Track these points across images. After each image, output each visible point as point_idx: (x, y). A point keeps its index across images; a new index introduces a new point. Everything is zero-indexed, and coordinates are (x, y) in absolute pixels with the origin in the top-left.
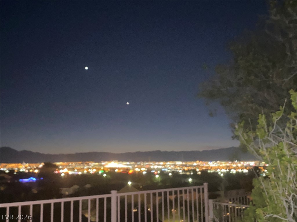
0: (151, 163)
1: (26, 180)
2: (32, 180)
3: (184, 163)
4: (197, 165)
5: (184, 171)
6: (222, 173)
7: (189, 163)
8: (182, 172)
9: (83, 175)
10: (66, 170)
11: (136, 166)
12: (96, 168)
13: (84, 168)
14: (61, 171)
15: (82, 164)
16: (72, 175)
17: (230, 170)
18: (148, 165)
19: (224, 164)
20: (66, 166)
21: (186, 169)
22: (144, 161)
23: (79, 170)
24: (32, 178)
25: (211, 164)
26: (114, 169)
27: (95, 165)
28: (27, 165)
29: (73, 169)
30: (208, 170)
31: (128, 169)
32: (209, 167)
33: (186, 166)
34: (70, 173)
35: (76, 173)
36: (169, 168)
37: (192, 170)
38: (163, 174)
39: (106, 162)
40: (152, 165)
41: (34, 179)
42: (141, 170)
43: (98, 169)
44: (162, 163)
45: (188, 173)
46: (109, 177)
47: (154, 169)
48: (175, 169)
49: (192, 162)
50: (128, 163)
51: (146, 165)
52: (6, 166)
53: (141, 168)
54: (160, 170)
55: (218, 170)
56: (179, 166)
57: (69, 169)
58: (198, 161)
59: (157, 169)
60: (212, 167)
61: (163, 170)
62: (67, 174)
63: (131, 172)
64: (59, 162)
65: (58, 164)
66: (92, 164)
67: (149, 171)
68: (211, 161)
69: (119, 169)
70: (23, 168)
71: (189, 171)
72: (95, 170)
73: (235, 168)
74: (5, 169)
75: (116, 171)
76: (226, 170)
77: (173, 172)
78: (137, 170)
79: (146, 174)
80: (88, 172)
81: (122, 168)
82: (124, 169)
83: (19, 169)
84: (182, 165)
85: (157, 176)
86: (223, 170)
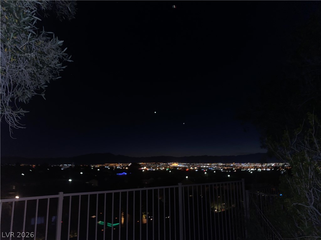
0: (201, 164)
1: (120, 174)
2: (124, 174)
3: (224, 164)
4: (233, 166)
5: (224, 169)
6: (251, 171)
7: (227, 164)
8: (223, 170)
9: (156, 171)
10: (145, 168)
11: (191, 166)
12: (164, 167)
13: (156, 167)
14: (142, 168)
15: (155, 164)
16: (149, 171)
17: (257, 169)
18: (199, 165)
19: (252, 165)
20: (145, 165)
21: (226, 168)
22: (196, 163)
23: (153, 168)
24: (124, 173)
25: (244, 165)
27: (163, 165)
28: (121, 164)
29: (149, 167)
30: (241, 169)
31: (185, 168)
32: (242, 167)
33: (225, 166)
34: (148, 169)
35: (152, 170)
36: (214, 167)
37: (229, 169)
38: (209, 171)
39: (171, 163)
40: (201, 165)
41: (126, 174)
42: (194, 169)
43: (166, 168)
44: (208, 164)
45: (227, 171)
46: (173, 173)
47: (203, 168)
48: (218, 168)
49: (230, 164)
50: (185, 164)
51: (197, 165)
52: (108, 165)
53: (194, 167)
54: (207, 168)
55: (249, 169)
56: (221, 166)
57: (147, 167)
58: (234, 163)
59: (206, 168)
60: (244, 167)
61: (210, 169)
62: (146, 170)
63: (187, 170)
64: (141, 163)
65: (140, 163)
66: (162, 164)
67: (200, 169)
68: (243, 163)
69: (179, 167)
70: (119, 166)
71: (228, 169)
72: (163, 168)
73: (260, 168)
74: (108, 167)
76: (254, 169)
77: (216, 170)
78: (192, 168)
79: (197, 171)
80: (159, 169)
81: (181, 167)
82: (183, 167)
83: (116, 167)
84: (222, 165)
85: (206, 173)
86: (252, 169)
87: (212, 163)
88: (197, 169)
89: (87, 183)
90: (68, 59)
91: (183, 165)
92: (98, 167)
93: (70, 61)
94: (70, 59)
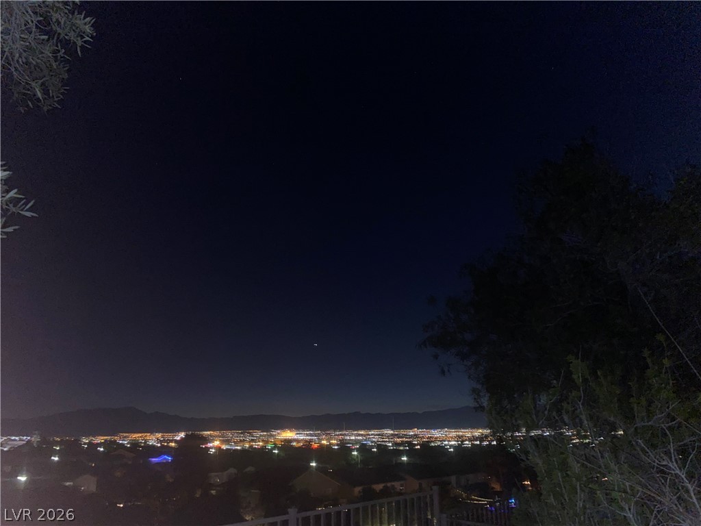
0: (347, 432)
1: (156, 460)
2: (166, 460)
3: (395, 432)
4: (415, 435)
5: (395, 444)
6: (451, 446)
7: (402, 432)
8: (393, 446)
9: (243, 451)
10: (217, 443)
11: (323, 437)
12: (263, 441)
13: (244, 440)
14: (210, 445)
15: (241, 433)
16: (227, 450)
17: (462, 441)
18: (341, 435)
19: (453, 433)
20: (218, 436)
21: (399, 440)
22: (335, 430)
23: (236, 443)
24: (165, 457)
25: (436, 433)
26: (289, 441)
27: (261, 436)
28: (159, 435)
29: (227, 442)
30: (431, 442)
31: (311, 441)
32: (432, 437)
33: (398, 436)
34: (224, 447)
35: (234, 448)
36: (374, 440)
37: (407, 442)
38: (364, 449)
39: (279, 431)
40: (347, 435)
41: (169, 458)
42: (330, 444)
43: (267, 442)
44: (362, 432)
45: (401, 448)
46: (282, 454)
47: (350, 441)
48: (383, 441)
49: (408, 430)
50: (312, 432)
51: (338, 435)
52: (127, 437)
53: (330, 440)
54: (360, 442)
55: (446, 443)
56: (388, 437)
57: (223, 442)
58: (416, 429)
59: (356, 442)
60: (436, 438)
61: (364, 442)
62: (219, 449)
63: (315, 446)
64: (207, 431)
65: (206, 433)
66: (258, 433)
67: (343, 444)
68: (435, 428)
69: (298, 441)
70: (153, 439)
71: (402, 444)
72: (261, 444)
73: (470, 440)
74: (125, 442)
75: (294, 444)
76: (457, 441)
77: (379, 447)
78: (324, 442)
79: (338, 449)
80: (251, 447)
81: (302, 440)
82: (306, 441)
83: (146, 441)
84: (392, 435)
85: (355, 453)
86: (453, 443)
87: (370, 429)
88: (337, 445)
89: (68, 484)
90: (22, 210)
91: (307, 435)
92: (101, 443)
93: (28, 214)
94: (26, 211)
